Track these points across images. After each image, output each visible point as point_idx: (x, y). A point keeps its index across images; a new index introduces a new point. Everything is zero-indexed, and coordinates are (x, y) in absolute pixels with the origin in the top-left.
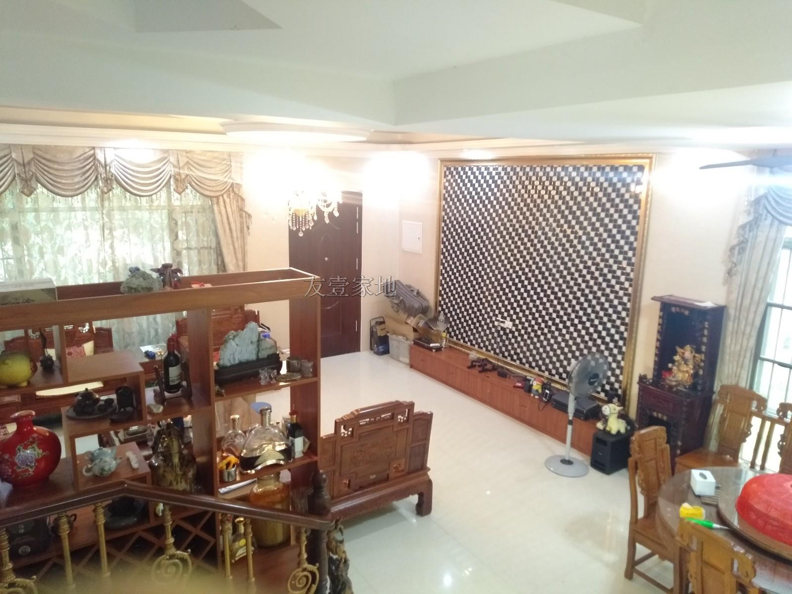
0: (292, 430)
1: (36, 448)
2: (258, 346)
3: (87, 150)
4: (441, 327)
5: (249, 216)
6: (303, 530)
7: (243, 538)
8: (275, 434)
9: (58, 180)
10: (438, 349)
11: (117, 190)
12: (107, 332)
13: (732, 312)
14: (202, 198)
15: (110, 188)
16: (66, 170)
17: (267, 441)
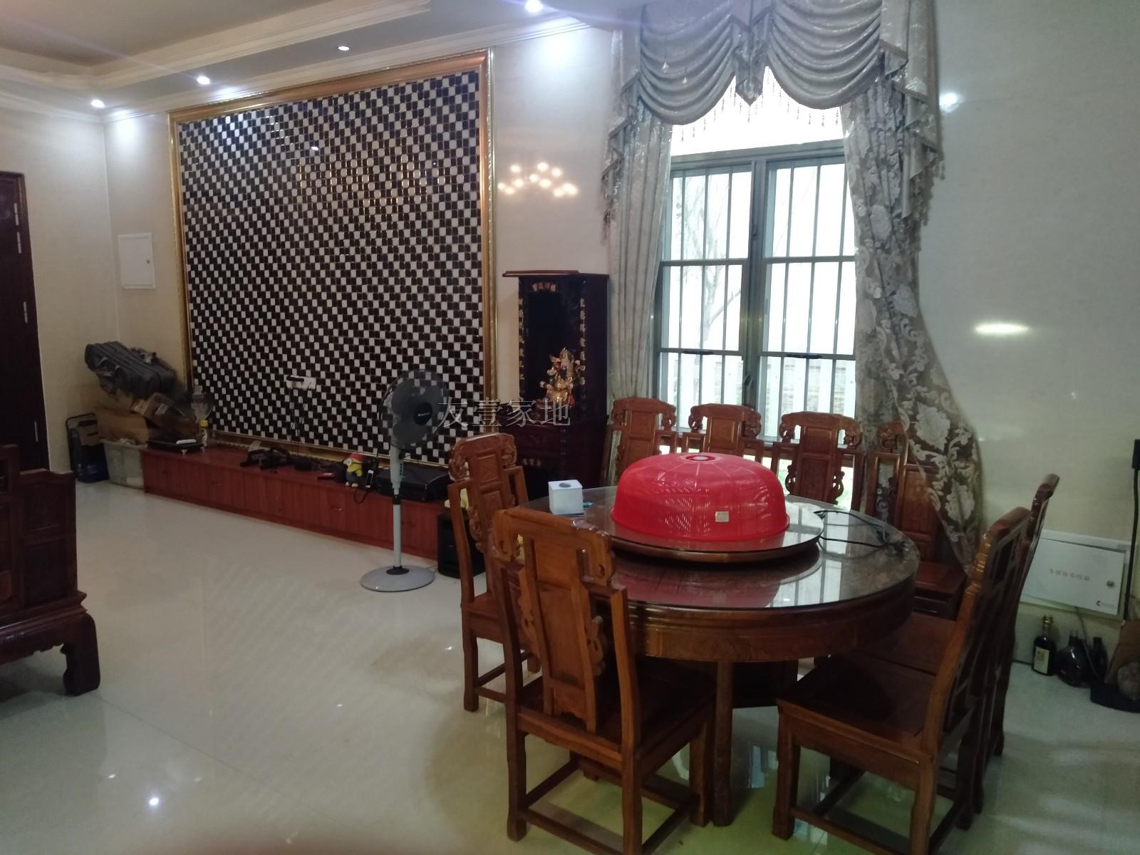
4: (198, 411)
13: (615, 279)
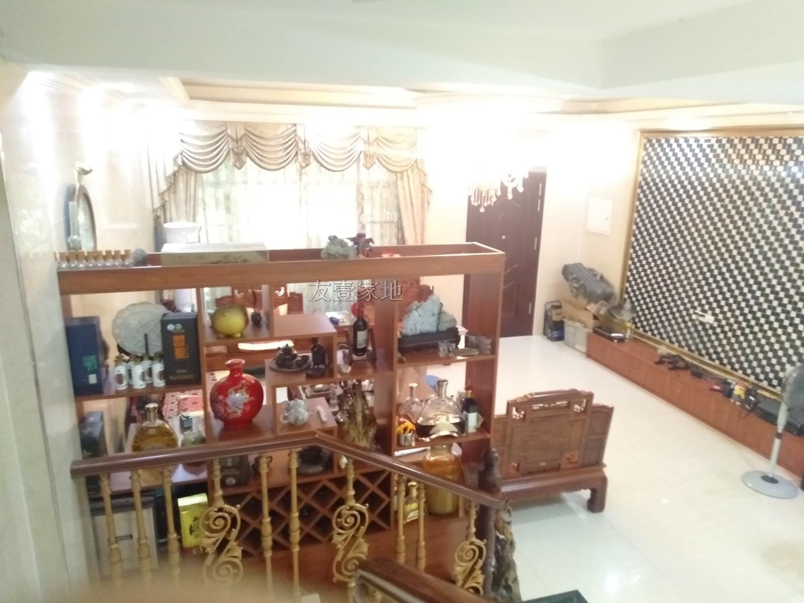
0: (467, 405)
1: (245, 393)
2: (439, 318)
3: (290, 126)
4: (626, 316)
5: (431, 191)
6: (473, 504)
7: (415, 502)
8: (449, 407)
9: (265, 155)
10: (621, 340)
11: (314, 165)
12: (299, 297)
14: (388, 173)
15: (307, 163)
16: (271, 146)
17: (441, 412)
